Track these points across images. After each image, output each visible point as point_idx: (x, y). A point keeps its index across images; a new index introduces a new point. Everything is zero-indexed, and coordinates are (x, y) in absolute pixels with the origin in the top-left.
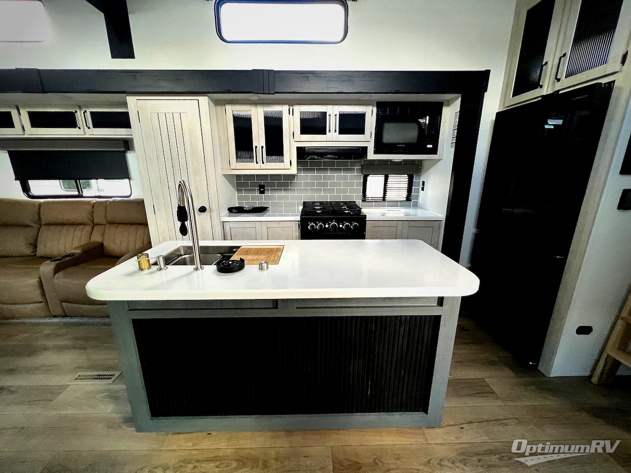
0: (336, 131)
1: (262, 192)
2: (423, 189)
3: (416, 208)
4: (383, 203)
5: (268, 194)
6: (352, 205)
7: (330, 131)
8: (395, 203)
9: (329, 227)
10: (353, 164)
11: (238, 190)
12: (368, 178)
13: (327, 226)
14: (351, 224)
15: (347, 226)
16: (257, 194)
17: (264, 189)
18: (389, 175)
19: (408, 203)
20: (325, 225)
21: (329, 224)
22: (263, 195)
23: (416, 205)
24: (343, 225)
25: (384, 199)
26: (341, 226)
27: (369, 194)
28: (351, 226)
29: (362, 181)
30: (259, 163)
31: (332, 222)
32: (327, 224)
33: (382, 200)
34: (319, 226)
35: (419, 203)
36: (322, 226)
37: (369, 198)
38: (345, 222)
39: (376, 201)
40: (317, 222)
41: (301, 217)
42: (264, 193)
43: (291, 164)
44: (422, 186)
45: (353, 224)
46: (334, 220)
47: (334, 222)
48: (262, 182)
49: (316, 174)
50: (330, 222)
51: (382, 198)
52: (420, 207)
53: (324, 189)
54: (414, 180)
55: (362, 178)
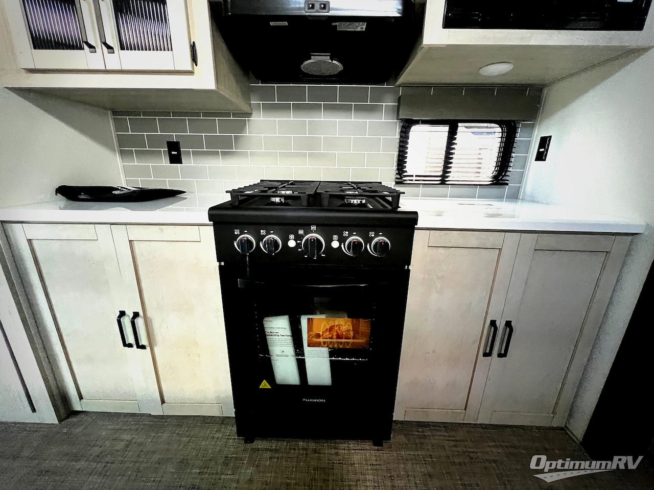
1: (176, 159)
2: (541, 157)
4: (441, 189)
5: (189, 162)
6: (372, 191)
9: (298, 245)
10: (377, 98)
11: (123, 153)
12: (412, 129)
13: (292, 244)
14: (368, 240)
15: (356, 246)
16: (165, 162)
17: (179, 152)
18: (460, 125)
19: (496, 190)
20: (285, 241)
21: (298, 238)
22: (179, 165)
23: (514, 196)
24: (342, 240)
25: (443, 180)
26: (335, 244)
27: (411, 168)
28: (368, 246)
29: (398, 136)
30: (99, 50)
31: (306, 233)
32: (293, 237)
33: (440, 182)
34: (268, 240)
35: (524, 190)
36: (276, 242)
37: (412, 176)
38: (347, 232)
39: (424, 184)
40: (262, 231)
41: (211, 212)
42: (180, 162)
43: (194, 59)
44: (539, 148)
45: (373, 238)
46: (313, 228)
47: (315, 232)
48: (174, 136)
49: (292, 118)
50: (301, 232)
51: (440, 178)
52: (526, 198)
53: (310, 155)
54: (518, 135)
55: (398, 130)
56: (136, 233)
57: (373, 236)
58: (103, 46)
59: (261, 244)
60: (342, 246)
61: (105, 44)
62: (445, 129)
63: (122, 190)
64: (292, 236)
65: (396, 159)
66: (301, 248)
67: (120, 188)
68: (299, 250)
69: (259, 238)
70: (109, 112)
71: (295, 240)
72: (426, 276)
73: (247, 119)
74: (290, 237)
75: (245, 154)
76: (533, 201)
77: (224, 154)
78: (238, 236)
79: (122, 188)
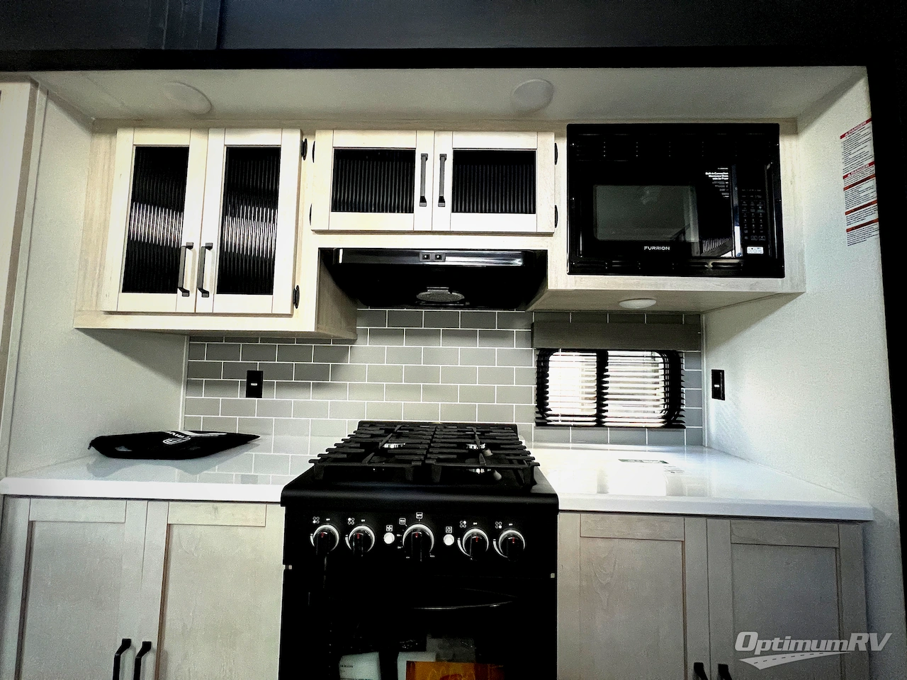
0: (442, 200)
1: (254, 392)
2: (718, 394)
3: (702, 452)
4: (598, 433)
5: (270, 396)
7: (423, 200)
8: (633, 434)
9: (398, 541)
10: (506, 323)
11: (189, 384)
12: (551, 358)
13: (389, 539)
14: (494, 534)
15: (475, 544)
16: (240, 396)
17: (260, 384)
18: (610, 353)
19: (671, 434)
20: (380, 533)
21: (398, 530)
22: (257, 399)
23: (698, 443)
24: (458, 533)
25: (599, 420)
26: (449, 540)
27: (556, 404)
28: (494, 543)
29: (534, 366)
30: (192, 295)
31: (409, 523)
32: (392, 529)
33: (595, 423)
34: (356, 536)
35: (708, 434)
36: (367, 536)
37: (557, 416)
38: (465, 522)
39: (574, 426)
40: (349, 519)
41: (286, 493)
42: (259, 396)
43: (296, 301)
44: (713, 384)
45: (500, 532)
46: (419, 515)
47: (422, 522)
48: (258, 365)
49: (404, 345)
50: (402, 521)
51: (595, 418)
52: (713, 446)
53: (425, 388)
54: (684, 366)
55: (534, 359)
56: (179, 514)
57: (500, 527)
58: (199, 292)
59: (346, 539)
60: (459, 542)
61: (201, 289)
62: (593, 359)
63: (177, 437)
64: (389, 528)
65: (534, 393)
66: (401, 545)
67: (174, 434)
68: (399, 547)
69: (345, 529)
70: (186, 337)
71: (394, 533)
72: (584, 583)
73: (350, 346)
74: (387, 528)
75: (343, 387)
76: (723, 452)
77: (317, 386)
78: (317, 526)
79: (177, 433)
